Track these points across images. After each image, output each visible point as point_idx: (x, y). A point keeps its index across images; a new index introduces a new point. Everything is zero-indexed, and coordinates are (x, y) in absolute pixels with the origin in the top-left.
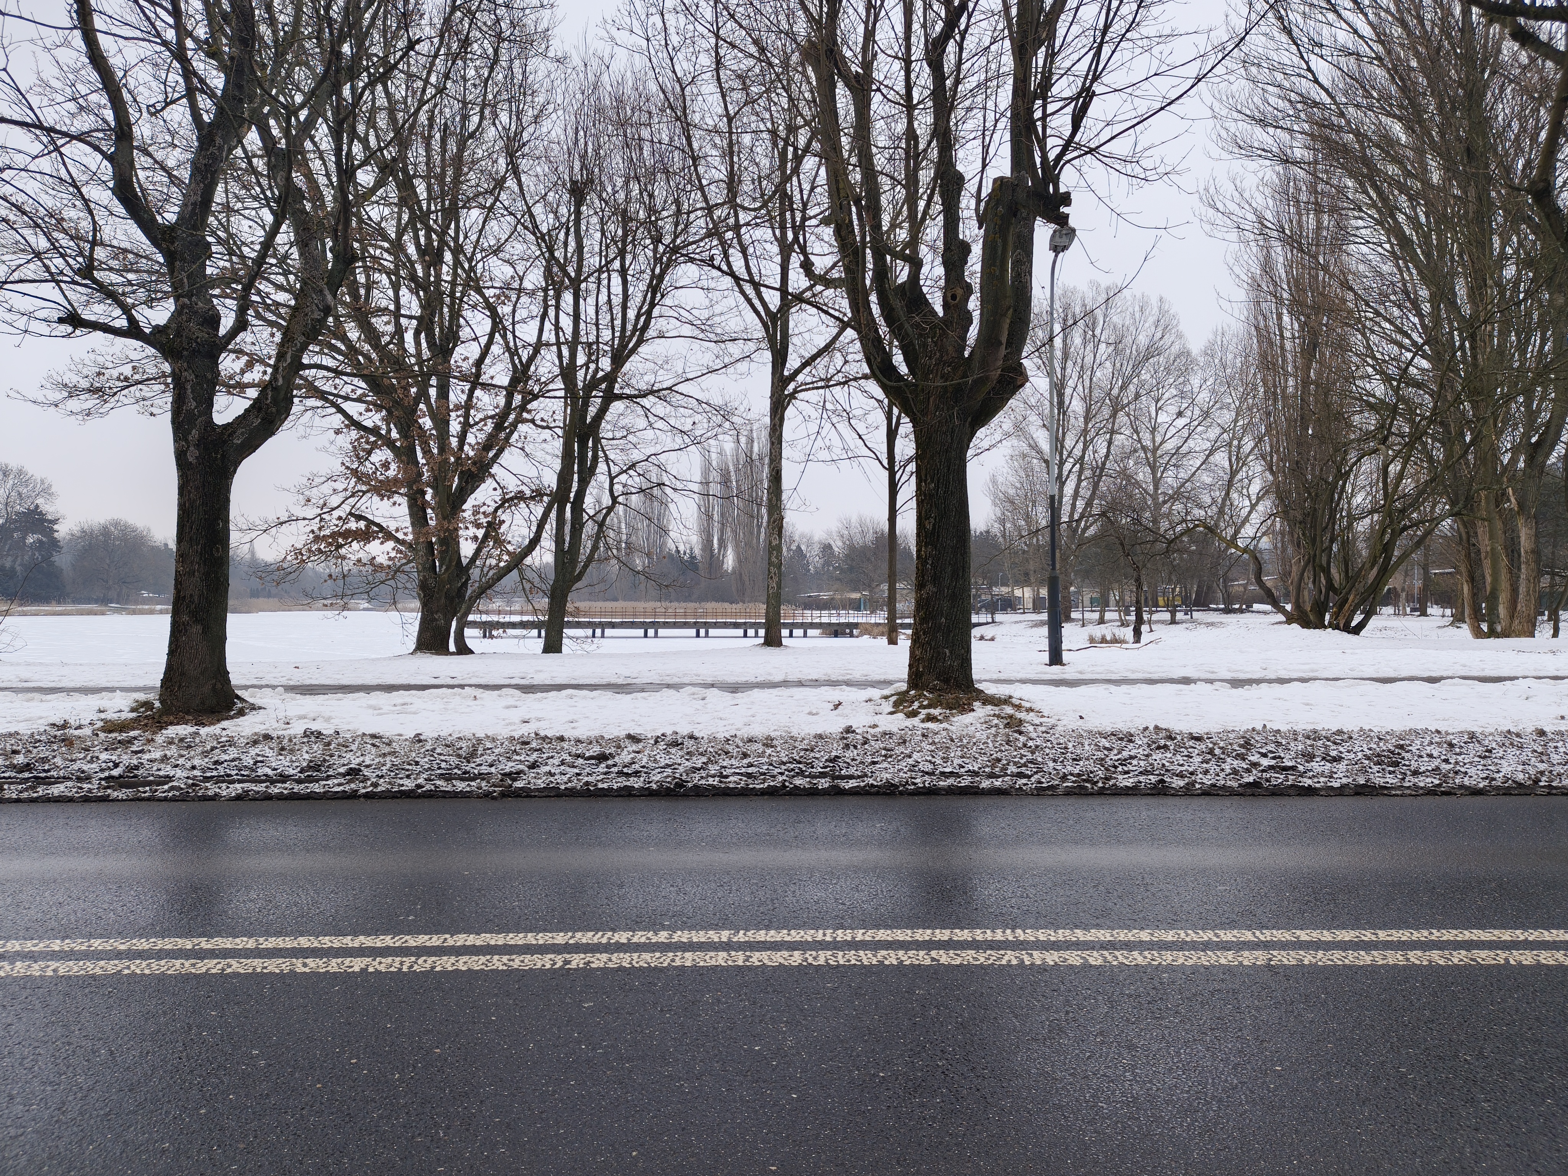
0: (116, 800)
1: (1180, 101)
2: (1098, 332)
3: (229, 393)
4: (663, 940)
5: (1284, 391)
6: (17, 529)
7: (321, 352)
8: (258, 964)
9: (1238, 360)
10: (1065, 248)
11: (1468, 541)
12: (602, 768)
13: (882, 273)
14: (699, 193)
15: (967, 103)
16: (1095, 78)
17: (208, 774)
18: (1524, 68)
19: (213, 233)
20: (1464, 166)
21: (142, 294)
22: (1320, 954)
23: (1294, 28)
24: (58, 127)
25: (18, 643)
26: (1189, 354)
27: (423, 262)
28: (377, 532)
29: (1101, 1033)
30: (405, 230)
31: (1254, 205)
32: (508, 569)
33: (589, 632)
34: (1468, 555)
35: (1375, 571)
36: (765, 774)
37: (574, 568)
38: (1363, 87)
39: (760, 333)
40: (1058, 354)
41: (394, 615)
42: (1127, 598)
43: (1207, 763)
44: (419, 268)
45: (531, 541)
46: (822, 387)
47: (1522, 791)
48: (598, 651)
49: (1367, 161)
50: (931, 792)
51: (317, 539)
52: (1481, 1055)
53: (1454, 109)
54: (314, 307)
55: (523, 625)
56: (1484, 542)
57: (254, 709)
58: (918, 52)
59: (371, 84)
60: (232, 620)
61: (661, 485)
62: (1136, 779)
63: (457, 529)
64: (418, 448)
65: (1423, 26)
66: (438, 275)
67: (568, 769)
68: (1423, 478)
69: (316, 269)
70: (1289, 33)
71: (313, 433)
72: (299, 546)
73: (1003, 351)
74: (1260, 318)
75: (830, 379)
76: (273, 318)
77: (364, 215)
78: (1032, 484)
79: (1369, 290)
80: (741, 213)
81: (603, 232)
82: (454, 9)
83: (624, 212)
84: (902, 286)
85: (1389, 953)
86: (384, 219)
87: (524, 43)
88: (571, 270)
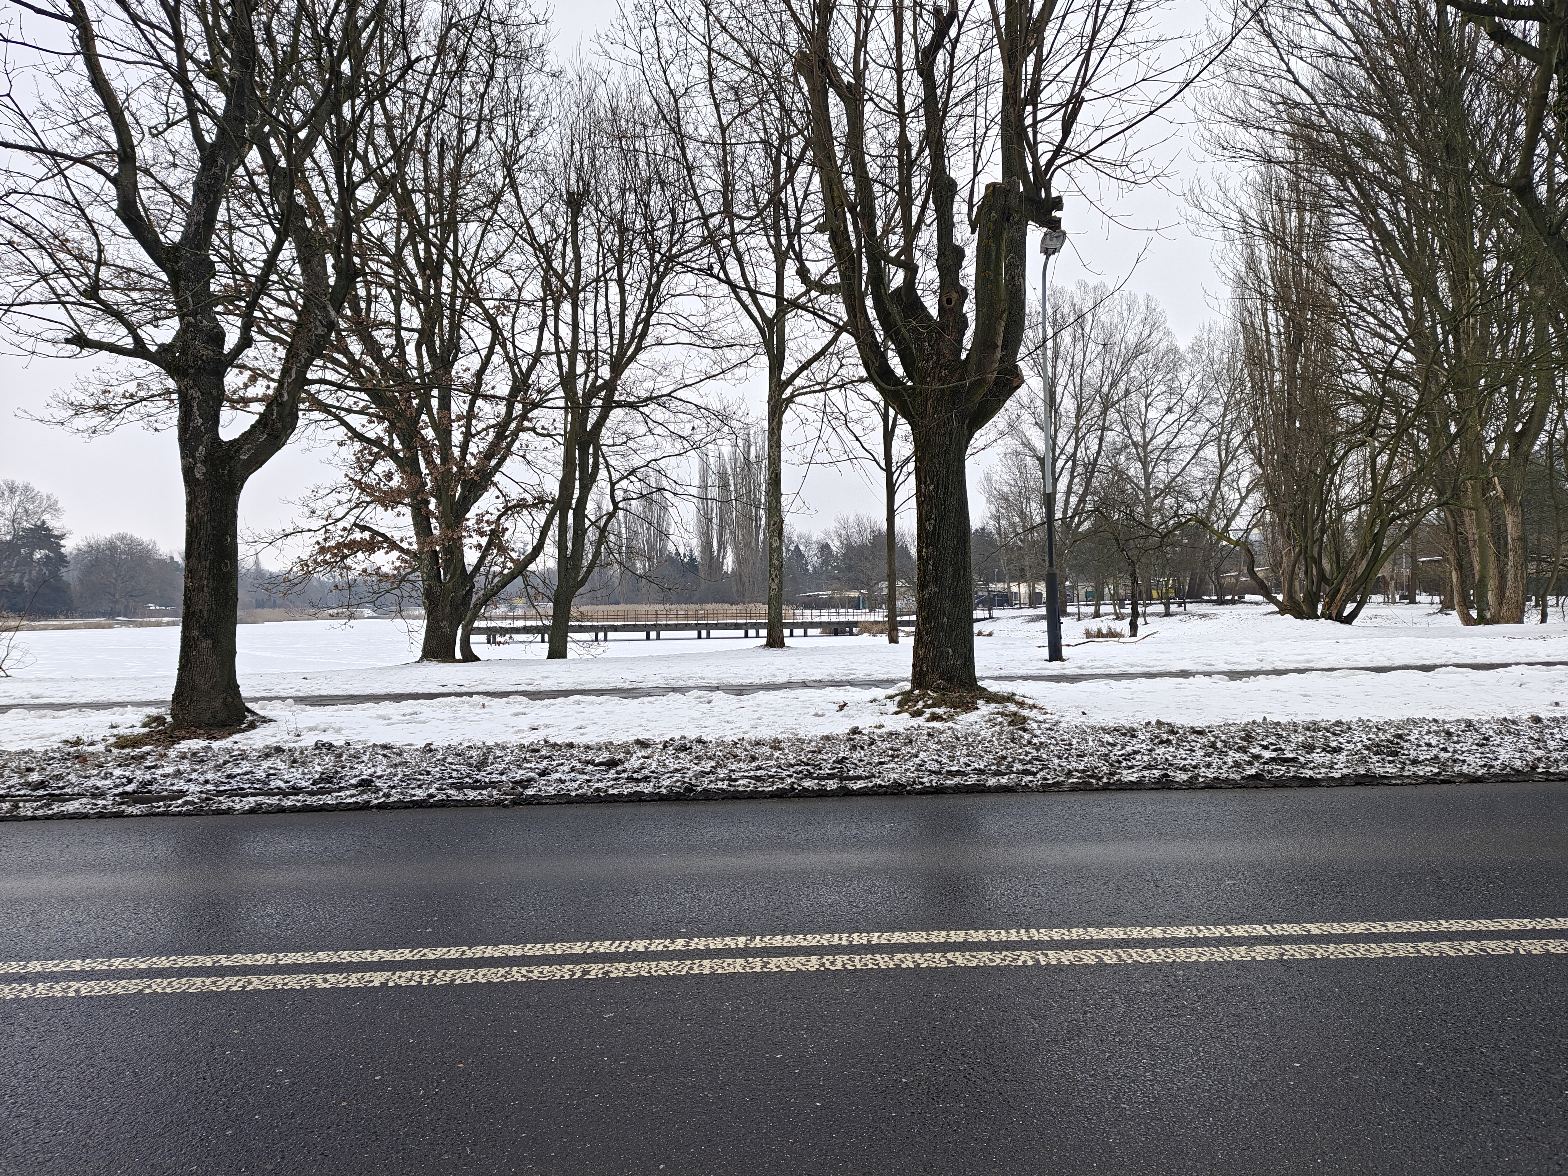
0: (130, 816)
1: (1168, 105)
2: (1087, 329)
3: (233, 407)
4: (680, 947)
5: (1271, 384)
6: (24, 545)
7: (324, 368)
8: (278, 980)
9: (1226, 356)
10: (1056, 251)
11: (1456, 529)
12: (612, 774)
13: (878, 279)
14: (694, 202)
15: (957, 110)
16: (1084, 85)
17: (222, 788)
18: (1500, 66)
19: (217, 252)
20: (1442, 162)
21: (148, 314)
22: (1332, 947)
23: (1273, 31)
24: (60, 151)
25: (28, 659)
26: (1177, 351)
27: (423, 276)
28: (382, 542)
29: (1120, 1033)
30: (405, 245)
31: (1239, 204)
32: (512, 577)
33: (592, 636)
34: (1456, 544)
35: (1364, 563)
36: (773, 777)
37: (578, 574)
38: (1342, 86)
39: (757, 338)
40: (1049, 353)
41: (399, 622)
42: (1122, 592)
43: (1210, 756)
44: (419, 281)
45: (534, 548)
46: (819, 391)
47: (1521, 778)
48: (604, 655)
49: (1347, 159)
50: (939, 791)
51: (323, 550)
52: (1496, 1048)
53: (1431, 107)
54: (318, 323)
55: (526, 630)
56: (1472, 531)
57: (265, 721)
58: (908, 61)
59: (370, 103)
60: (241, 630)
61: (660, 490)
62: (1140, 774)
63: (460, 538)
64: (421, 459)
65: (1400, 25)
66: (438, 288)
67: (578, 776)
68: (1410, 469)
69: (319, 285)
70: (1269, 35)
71: (316, 445)
72: (305, 557)
73: (999, 354)
74: (1246, 314)
75: (827, 383)
76: (276, 333)
77: (364, 231)
78: (1027, 481)
79: (1352, 285)
80: (736, 223)
81: (600, 243)
82: (450, 26)
83: (621, 222)
84: (898, 290)
85: (1400, 945)
86: (384, 234)
87: (520, 58)
88: (569, 280)
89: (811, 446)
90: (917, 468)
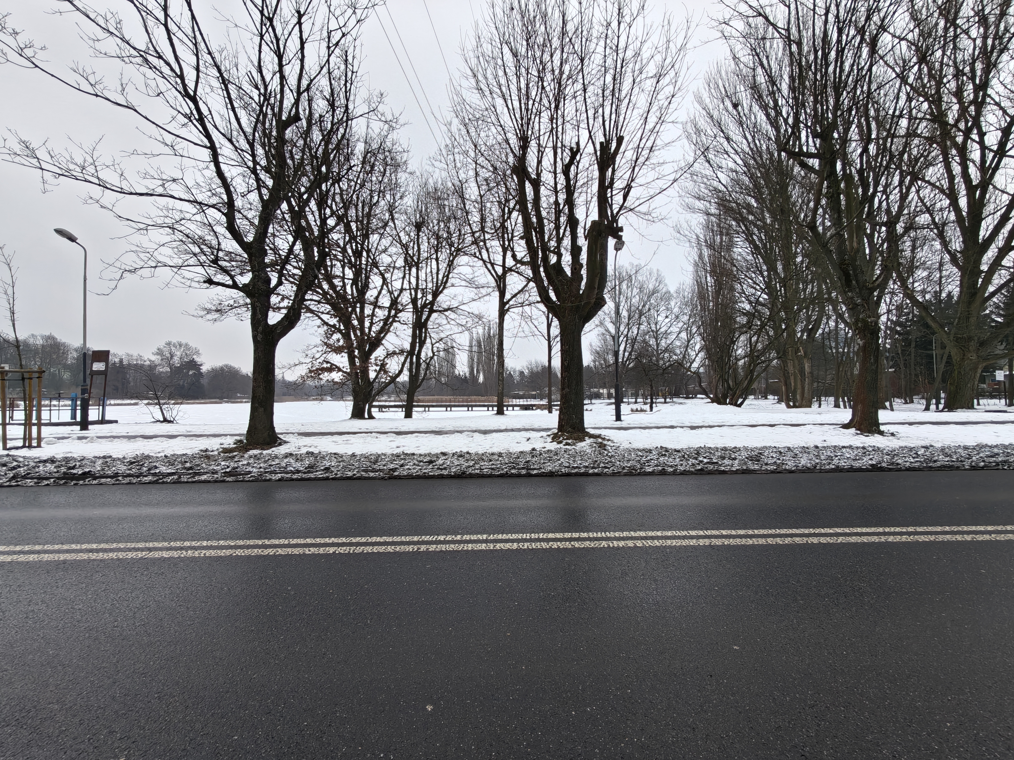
0: (228, 482)
1: (667, 190)
2: (633, 282)
3: (274, 311)
4: (459, 539)
5: (708, 307)
6: (185, 368)
7: (312, 294)
8: (290, 551)
9: (690, 295)
10: (620, 249)
11: (784, 368)
12: (431, 466)
13: (545, 259)
14: (469, 227)
15: (580, 190)
16: (632, 181)
17: (267, 470)
18: (803, 178)
19: (268, 246)
20: (780, 216)
21: (238, 271)
22: (731, 540)
23: (711, 161)
24: (203, 202)
26: (670, 292)
27: (354, 256)
28: (335, 368)
29: (643, 575)
30: (347, 244)
31: (696, 232)
32: (390, 383)
33: (424, 409)
34: (784, 374)
35: (746, 382)
36: (499, 468)
37: (417, 383)
38: (739, 184)
39: (494, 284)
40: (617, 292)
41: (342, 402)
42: (647, 393)
43: (682, 461)
44: (353, 259)
45: (399, 371)
46: (520, 307)
47: (810, 471)
48: (427, 417)
49: (741, 214)
50: (568, 475)
51: (311, 371)
52: (798, 581)
53: (775, 193)
54: (310, 276)
55: (395, 406)
56: (791, 369)
57: (285, 443)
58: (559, 170)
59: (333, 184)
60: (276, 405)
61: (453, 347)
62: (653, 469)
63: (368, 367)
64: (352, 333)
65: (762, 160)
66: (360, 261)
67: (416, 467)
68: (766, 343)
69: (311, 260)
70: (709, 162)
71: (308, 327)
72: (303, 374)
73: (596, 291)
74: (698, 278)
75: (523, 303)
76: (292, 280)
77: (330, 238)
78: (607, 346)
79: (742, 267)
80: (486, 235)
81: (429, 243)
82: (368, 152)
83: (438, 234)
84: (554, 264)
85: (759, 539)
86: (339, 239)
87: (396, 166)
88: (415, 259)
89: (516, 330)
90: (561, 340)
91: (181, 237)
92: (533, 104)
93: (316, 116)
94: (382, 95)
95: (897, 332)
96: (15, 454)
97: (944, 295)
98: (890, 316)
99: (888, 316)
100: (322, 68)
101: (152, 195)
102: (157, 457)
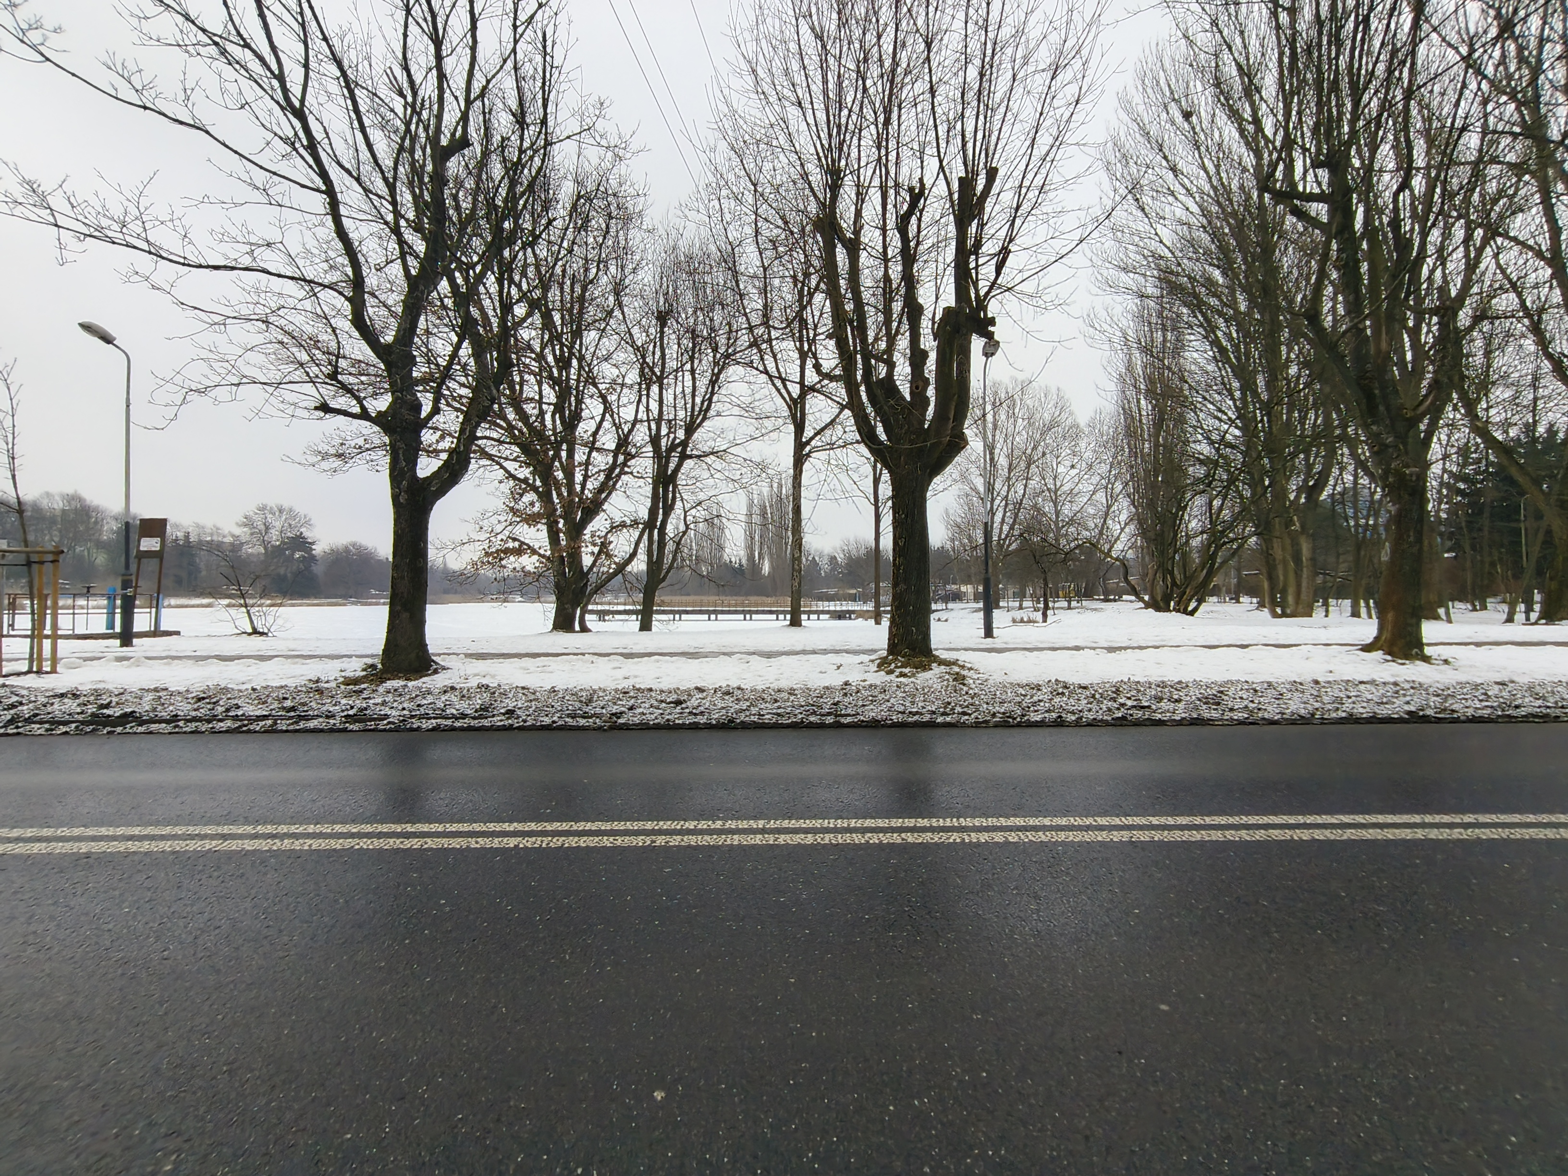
0: (351, 731)
1: (1069, 255)
2: (1017, 410)
3: (428, 456)
4: (718, 827)
5: (1142, 450)
6: (288, 549)
7: (490, 428)
8: (445, 842)
9: (1111, 430)
10: (993, 354)
11: (1267, 552)
12: (678, 710)
13: (868, 371)
14: (744, 318)
15: (924, 257)
16: (1011, 241)
17: (414, 714)
18: (1301, 234)
19: (418, 349)
20: (1261, 299)
21: (370, 390)
22: (1166, 833)
23: (1146, 206)
24: (314, 279)
26: (1078, 426)
27: (558, 366)
28: (526, 550)
29: (1016, 888)
30: (546, 345)
31: (1121, 325)
32: (615, 574)
33: (671, 616)
34: (1267, 562)
35: (1204, 573)
36: (789, 713)
37: (660, 573)
38: (1193, 246)
39: (786, 413)
40: (990, 426)
41: (538, 606)
42: (1038, 592)
43: (1091, 704)
44: (555, 371)
45: (631, 555)
46: (828, 449)
47: (1304, 722)
48: (677, 630)
49: (1196, 296)
50: (903, 725)
51: (487, 554)
53: (1254, 261)
54: (485, 398)
55: (626, 612)
56: (1278, 552)
57: (444, 669)
58: (891, 224)
59: (523, 248)
60: (429, 607)
61: (719, 516)
62: (1043, 716)
63: (580, 547)
64: (554, 493)
65: (1232, 205)
66: (568, 376)
67: (655, 711)
68: (1237, 510)
69: (486, 372)
70: (1143, 210)
71: (484, 482)
72: (475, 559)
73: (951, 425)
74: (1125, 402)
75: (834, 444)
76: (458, 406)
77: (518, 336)
78: (973, 514)
79: (1198, 383)
80: (773, 332)
81: (679, 345)
82: (579, 197)
83: (693, 331)
84: (882, 380)
85: (1212, 832)
86: (532, 339)
87: (627, 220)
88: (657, 370)
91: (280, 337)
92: (849, 116)
93: (496, 139)
94: (602, 104)
95: (1460, 492)
96: (15, 684)
97: (1541, 429)
98: (1448, 464)
99: (1444, 464)
100: (505, 61)
101: (233, 268)
102: (240, 691)
